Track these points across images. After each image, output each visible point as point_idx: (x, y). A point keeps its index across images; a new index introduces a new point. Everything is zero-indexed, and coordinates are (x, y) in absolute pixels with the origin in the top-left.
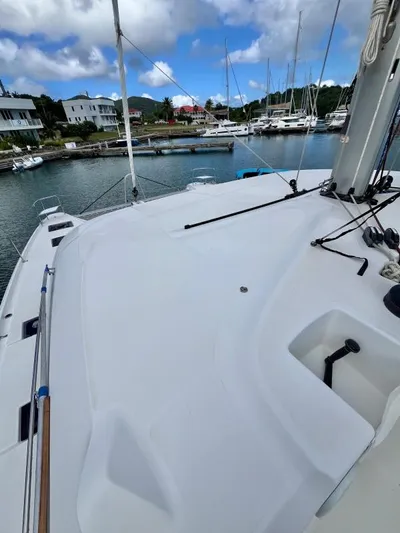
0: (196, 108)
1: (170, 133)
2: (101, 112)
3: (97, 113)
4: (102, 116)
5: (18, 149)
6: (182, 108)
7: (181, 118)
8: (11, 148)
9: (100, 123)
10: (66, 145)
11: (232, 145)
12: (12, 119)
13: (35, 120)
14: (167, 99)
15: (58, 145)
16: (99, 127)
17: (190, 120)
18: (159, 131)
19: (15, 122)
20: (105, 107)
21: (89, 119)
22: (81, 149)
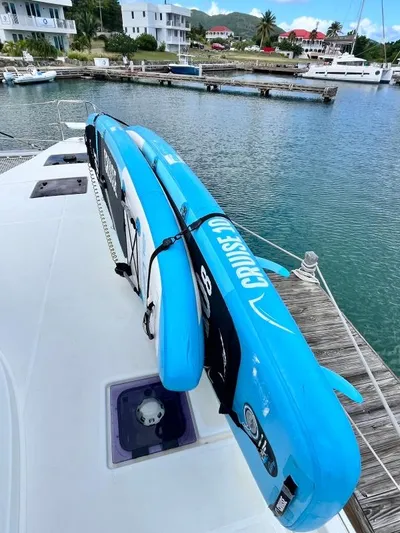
0: (314, 35)
1: (257, 65)
2: (168, 24)
3: (163, 24)
4: (169, 30)
5: (28, 57)
6: (293, 32)
7: (285, 46)
8: (20, 55)
9: (165, 39)
10: (96, 60)
11: (333, 91)
12: (39, 15)
13: (68, 22)
14: (268, 14)
15: (83, 59)
16: (159, 45)
17: (298, 51)
18: (241, 60)
19: (40, 20)
20: (176, 16)
21: (151, 32)
22: (116, 70)
